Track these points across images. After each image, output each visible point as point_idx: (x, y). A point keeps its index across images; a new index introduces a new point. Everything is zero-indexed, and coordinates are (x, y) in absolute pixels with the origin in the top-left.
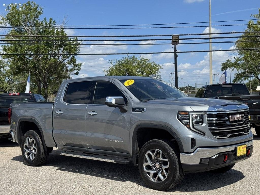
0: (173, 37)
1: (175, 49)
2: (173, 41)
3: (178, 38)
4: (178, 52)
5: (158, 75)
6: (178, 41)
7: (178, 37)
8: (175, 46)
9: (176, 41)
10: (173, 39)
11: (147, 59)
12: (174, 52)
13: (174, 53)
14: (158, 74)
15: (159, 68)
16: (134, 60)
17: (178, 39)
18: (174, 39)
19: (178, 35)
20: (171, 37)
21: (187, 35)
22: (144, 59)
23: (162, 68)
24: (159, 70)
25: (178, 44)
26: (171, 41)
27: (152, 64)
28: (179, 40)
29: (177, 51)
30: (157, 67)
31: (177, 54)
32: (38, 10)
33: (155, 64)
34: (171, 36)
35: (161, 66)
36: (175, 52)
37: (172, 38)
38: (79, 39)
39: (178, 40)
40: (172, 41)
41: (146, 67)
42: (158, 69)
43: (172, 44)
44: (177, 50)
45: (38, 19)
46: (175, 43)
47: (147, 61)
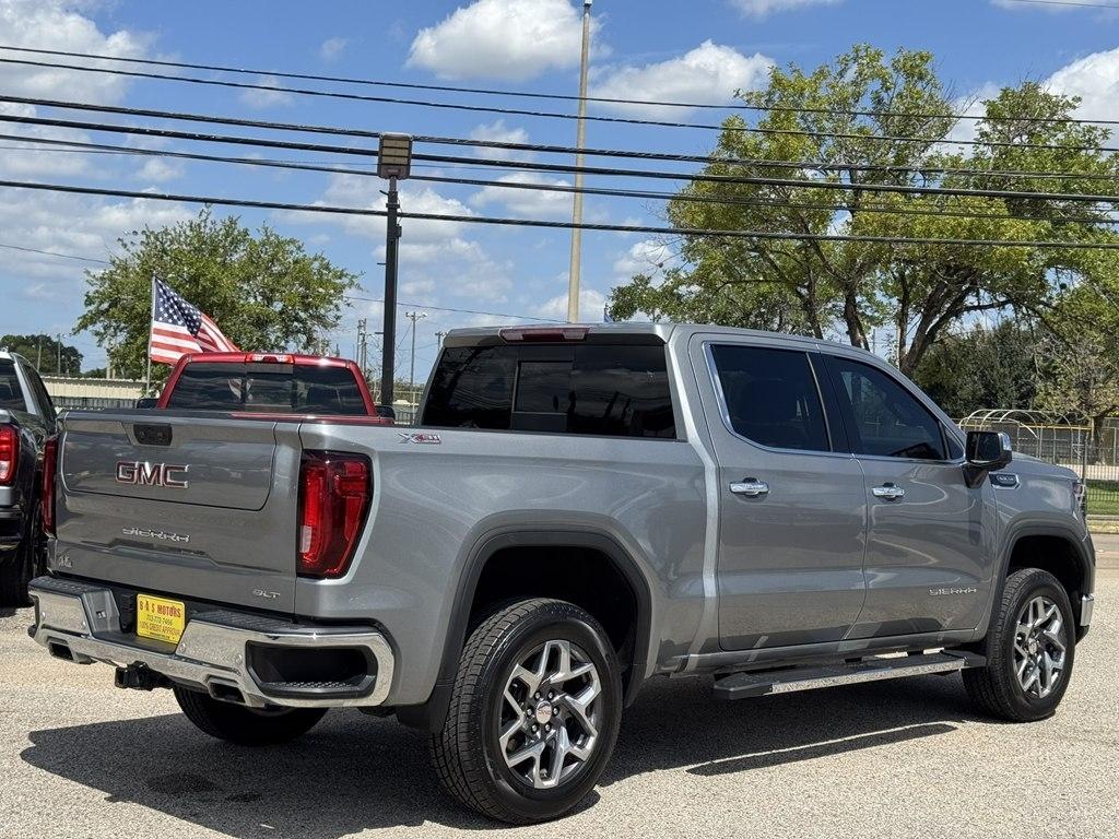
0: (386, 143)
1: (393, 196)
2: (385, 160)
3: (410, 149)
4: (402, 215)
5: (339, 314)
6: (409, 161)
7: (406, 144)
8: (393, 185)
9: (398, 161)
10: (386, 151)
11: (292, 242)
12: (386, 210)
13: (386, 218)
14: (338, 310)
15: (344, 287)
16: (234, 238)
17: (405, 153)
18: (392, 152)
19: (409, 135)
20: (374, 145)
21: (452, 142)
22: (277, 237)
23: (358, 287)
24: (347, 292)
25: (408, 176)
26: (376, 159)
27: (316, 265)
28: (413, 161)
29: (399, 211)
30: (338, 281)
31: (401, 221)
33: (327, 268)
34: (378, 139)
35: (353, 277)
36: (392, 212)
37: (382, 147)
39: (404, 161)
40: (380, 160)
41: (286, 274)
42: (339, 290)
43: (379, 174)
44: (399, 206)
46: (394, 171)
47: (292, 247)
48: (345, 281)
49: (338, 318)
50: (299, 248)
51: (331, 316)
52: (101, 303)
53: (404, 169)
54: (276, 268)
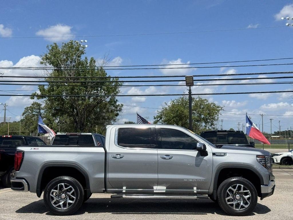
0: (187, 78)
1: (190, 90)
2: (187, 82)
3: (193, 79)
4: (192, 95)
5: (218, 117)
6: (193, 82)
7: (192, 78)
8: (190, 88)
9: (190, 82)
10: (187, 80)
11: (205, 100)
12: (189, 94)
13: (188, 96)
14: (218, 116)
15: (219, 110)
17: (192, 80)
18: (189, 80)
19: (192, 76)
22: (202, 99)
23: (223, 110)
24: (220, 112)
25: (193, 85)
26: (185, 82)
27: (212, 105)
28: (194, 82)
30: (218, 109)
32: (81, 49)
33: (215, 106)
34: (185, 77)
37: (186, 79)
38: (120, 80)
39: (192, 82)
41: (204, 108)
42: (218, 111)
43: (186, 85)
44: (191, 93)
45: (80, 58)
46: (190, 84)
47: (206, 101)
48: (220, 108)
49: (218, 118)
50: (207, 101)
51: (216, 118)
52: (158, 118)
53: (192, 84)
54: (202, 107)
